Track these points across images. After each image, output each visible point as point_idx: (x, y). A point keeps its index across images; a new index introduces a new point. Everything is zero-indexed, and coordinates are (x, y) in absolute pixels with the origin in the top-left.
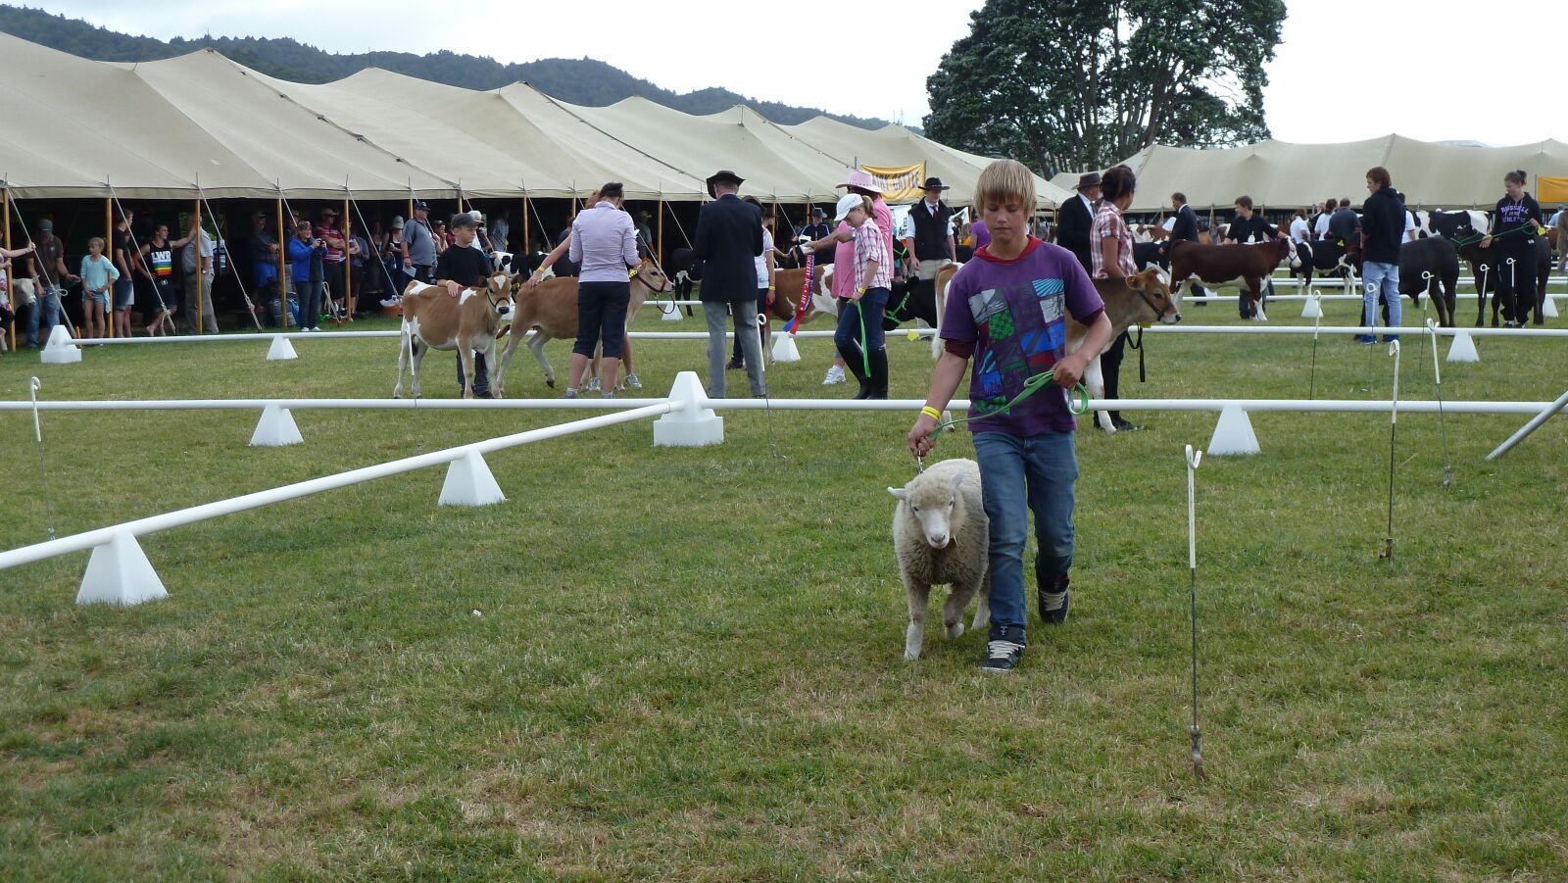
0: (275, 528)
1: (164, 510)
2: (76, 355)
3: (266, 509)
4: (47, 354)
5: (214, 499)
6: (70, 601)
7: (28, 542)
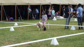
0: (71, 38)
1: (60, 36)
2: (56, 20)
3: (70, 37)
4: (53, 20)
5: (65, 35)
6: (50, 44)
7: (47, 38)
